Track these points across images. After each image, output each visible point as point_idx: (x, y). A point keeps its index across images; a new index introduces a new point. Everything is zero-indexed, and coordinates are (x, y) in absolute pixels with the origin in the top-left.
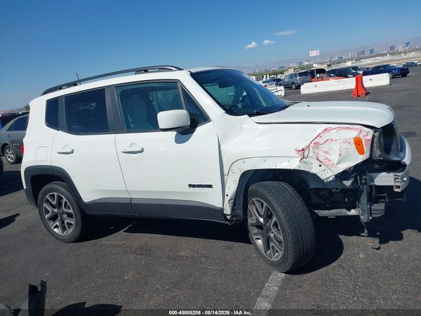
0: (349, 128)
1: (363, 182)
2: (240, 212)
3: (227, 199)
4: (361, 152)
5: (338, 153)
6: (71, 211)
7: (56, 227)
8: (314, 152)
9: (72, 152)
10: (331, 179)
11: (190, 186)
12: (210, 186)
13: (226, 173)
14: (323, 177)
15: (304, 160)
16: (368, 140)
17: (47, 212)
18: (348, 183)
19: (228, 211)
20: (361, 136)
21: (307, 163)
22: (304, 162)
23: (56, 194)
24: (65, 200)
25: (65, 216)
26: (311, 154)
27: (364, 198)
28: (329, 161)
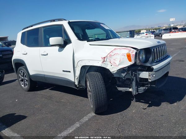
0: (125, 49)
1: (134, 75)
2: (84, 85)
3: (76, 78)
4: (130, 60)
5: (119, 60)
6: (27, 79)
7: (22, 84)
8: (109, 59)
9: (27, 54)
10: (115, 72)
11: (63, 71)
12: (70, 72)
13: (76, 66)
14: (111, 71)
15: (104, 62)
16: (133, 55)
17: (20, 78)
18: (123, 75)
19: (77, 83)
20: (130, 53)
21: (105, 64)
22: (104, 63)
23: (23, 71)
24: (25, 74)
25: (25, 80)
26: (108, 60)
27: (134, 83)
28: (115, 64)
